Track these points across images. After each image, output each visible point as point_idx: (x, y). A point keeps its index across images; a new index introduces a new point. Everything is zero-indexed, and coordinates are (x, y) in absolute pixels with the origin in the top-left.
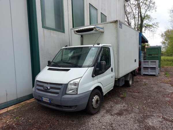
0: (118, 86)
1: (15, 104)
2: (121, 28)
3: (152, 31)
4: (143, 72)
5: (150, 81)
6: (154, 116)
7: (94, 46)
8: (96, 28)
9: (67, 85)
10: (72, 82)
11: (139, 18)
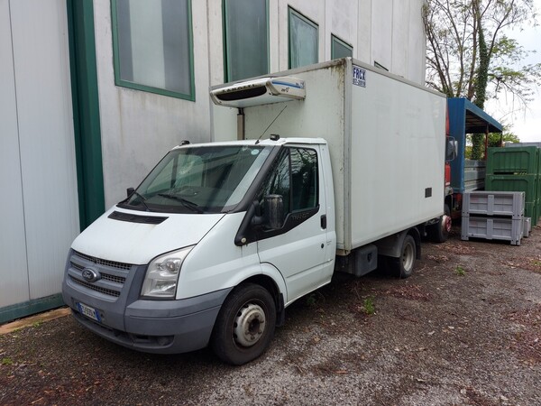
0: (353, 277)
1: (21, 318)
2: (363, 84)
3: (520, 92)
4: (469, 230)
5: (484, 261)
6: (440, 385)
7: (258, 142)
8: (275, 85)
9: (145, 268)
10: (161, 260)
11: (475, 49)
